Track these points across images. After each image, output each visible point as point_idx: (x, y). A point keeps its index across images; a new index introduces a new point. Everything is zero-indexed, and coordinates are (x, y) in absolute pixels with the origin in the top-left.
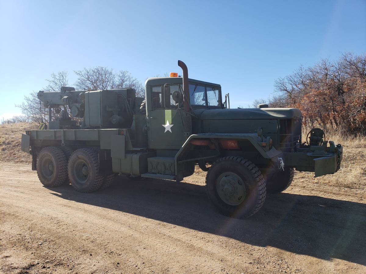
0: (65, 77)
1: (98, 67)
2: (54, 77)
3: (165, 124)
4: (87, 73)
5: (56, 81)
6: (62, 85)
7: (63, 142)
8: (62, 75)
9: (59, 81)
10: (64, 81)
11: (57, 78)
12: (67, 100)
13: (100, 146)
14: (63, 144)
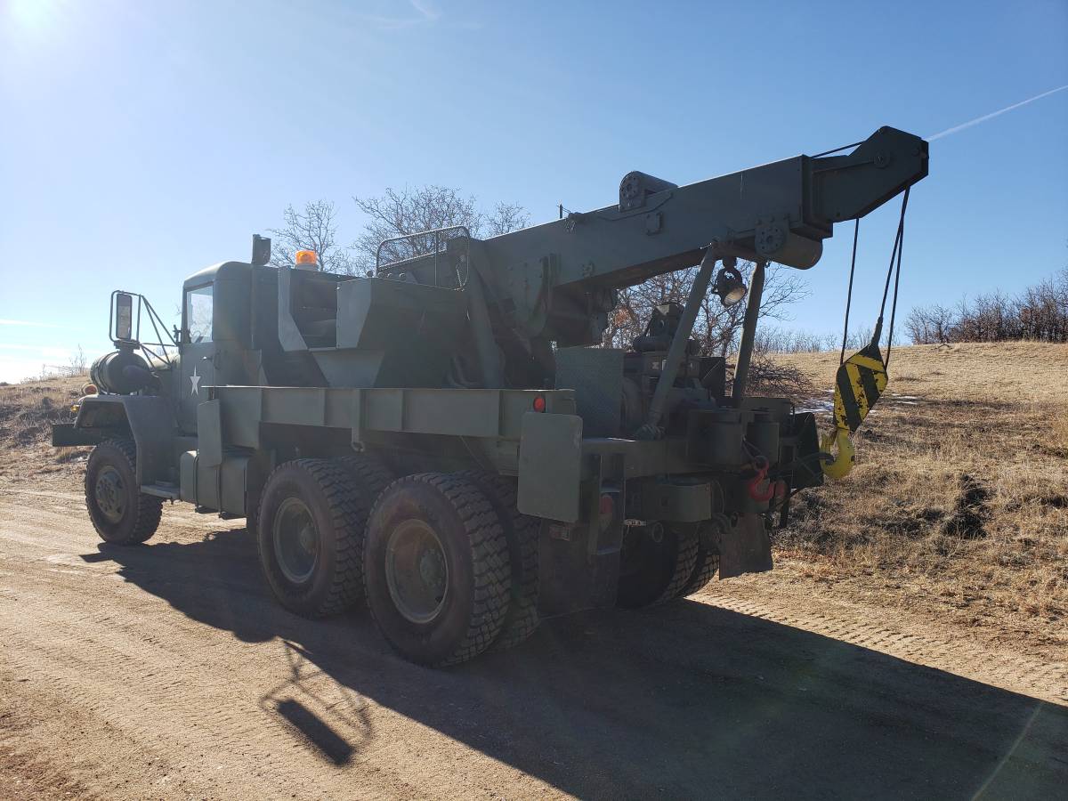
0: (325, 222)
1: (429, 187)
2: (294, 219)
4: (394, 207)
5: (298, 233)
6: (316, 245)
8: (318, 214)
9: (306, 233)
10: (323, 232)
11: (302, 222)
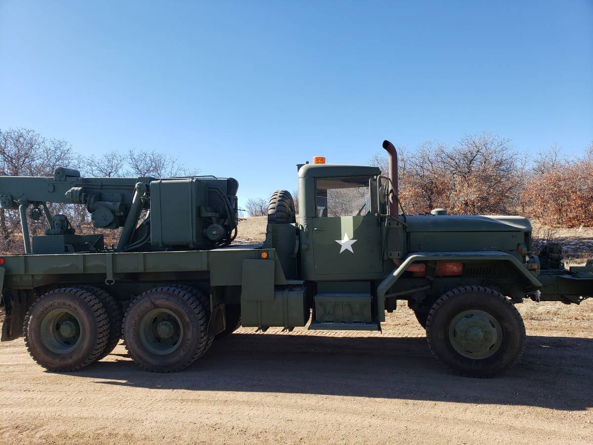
3: (340, 239)
7: (110, 277)
12: (80, 194)
13: (210, 280)
14: (110, 282)
